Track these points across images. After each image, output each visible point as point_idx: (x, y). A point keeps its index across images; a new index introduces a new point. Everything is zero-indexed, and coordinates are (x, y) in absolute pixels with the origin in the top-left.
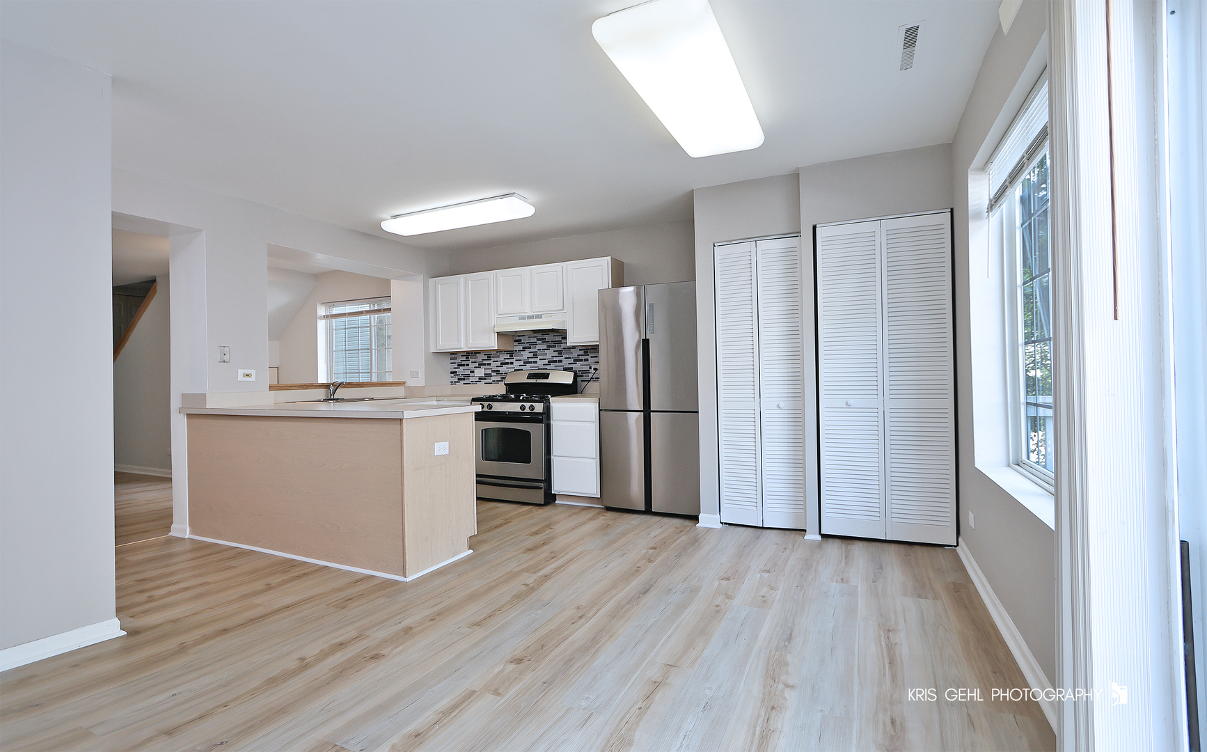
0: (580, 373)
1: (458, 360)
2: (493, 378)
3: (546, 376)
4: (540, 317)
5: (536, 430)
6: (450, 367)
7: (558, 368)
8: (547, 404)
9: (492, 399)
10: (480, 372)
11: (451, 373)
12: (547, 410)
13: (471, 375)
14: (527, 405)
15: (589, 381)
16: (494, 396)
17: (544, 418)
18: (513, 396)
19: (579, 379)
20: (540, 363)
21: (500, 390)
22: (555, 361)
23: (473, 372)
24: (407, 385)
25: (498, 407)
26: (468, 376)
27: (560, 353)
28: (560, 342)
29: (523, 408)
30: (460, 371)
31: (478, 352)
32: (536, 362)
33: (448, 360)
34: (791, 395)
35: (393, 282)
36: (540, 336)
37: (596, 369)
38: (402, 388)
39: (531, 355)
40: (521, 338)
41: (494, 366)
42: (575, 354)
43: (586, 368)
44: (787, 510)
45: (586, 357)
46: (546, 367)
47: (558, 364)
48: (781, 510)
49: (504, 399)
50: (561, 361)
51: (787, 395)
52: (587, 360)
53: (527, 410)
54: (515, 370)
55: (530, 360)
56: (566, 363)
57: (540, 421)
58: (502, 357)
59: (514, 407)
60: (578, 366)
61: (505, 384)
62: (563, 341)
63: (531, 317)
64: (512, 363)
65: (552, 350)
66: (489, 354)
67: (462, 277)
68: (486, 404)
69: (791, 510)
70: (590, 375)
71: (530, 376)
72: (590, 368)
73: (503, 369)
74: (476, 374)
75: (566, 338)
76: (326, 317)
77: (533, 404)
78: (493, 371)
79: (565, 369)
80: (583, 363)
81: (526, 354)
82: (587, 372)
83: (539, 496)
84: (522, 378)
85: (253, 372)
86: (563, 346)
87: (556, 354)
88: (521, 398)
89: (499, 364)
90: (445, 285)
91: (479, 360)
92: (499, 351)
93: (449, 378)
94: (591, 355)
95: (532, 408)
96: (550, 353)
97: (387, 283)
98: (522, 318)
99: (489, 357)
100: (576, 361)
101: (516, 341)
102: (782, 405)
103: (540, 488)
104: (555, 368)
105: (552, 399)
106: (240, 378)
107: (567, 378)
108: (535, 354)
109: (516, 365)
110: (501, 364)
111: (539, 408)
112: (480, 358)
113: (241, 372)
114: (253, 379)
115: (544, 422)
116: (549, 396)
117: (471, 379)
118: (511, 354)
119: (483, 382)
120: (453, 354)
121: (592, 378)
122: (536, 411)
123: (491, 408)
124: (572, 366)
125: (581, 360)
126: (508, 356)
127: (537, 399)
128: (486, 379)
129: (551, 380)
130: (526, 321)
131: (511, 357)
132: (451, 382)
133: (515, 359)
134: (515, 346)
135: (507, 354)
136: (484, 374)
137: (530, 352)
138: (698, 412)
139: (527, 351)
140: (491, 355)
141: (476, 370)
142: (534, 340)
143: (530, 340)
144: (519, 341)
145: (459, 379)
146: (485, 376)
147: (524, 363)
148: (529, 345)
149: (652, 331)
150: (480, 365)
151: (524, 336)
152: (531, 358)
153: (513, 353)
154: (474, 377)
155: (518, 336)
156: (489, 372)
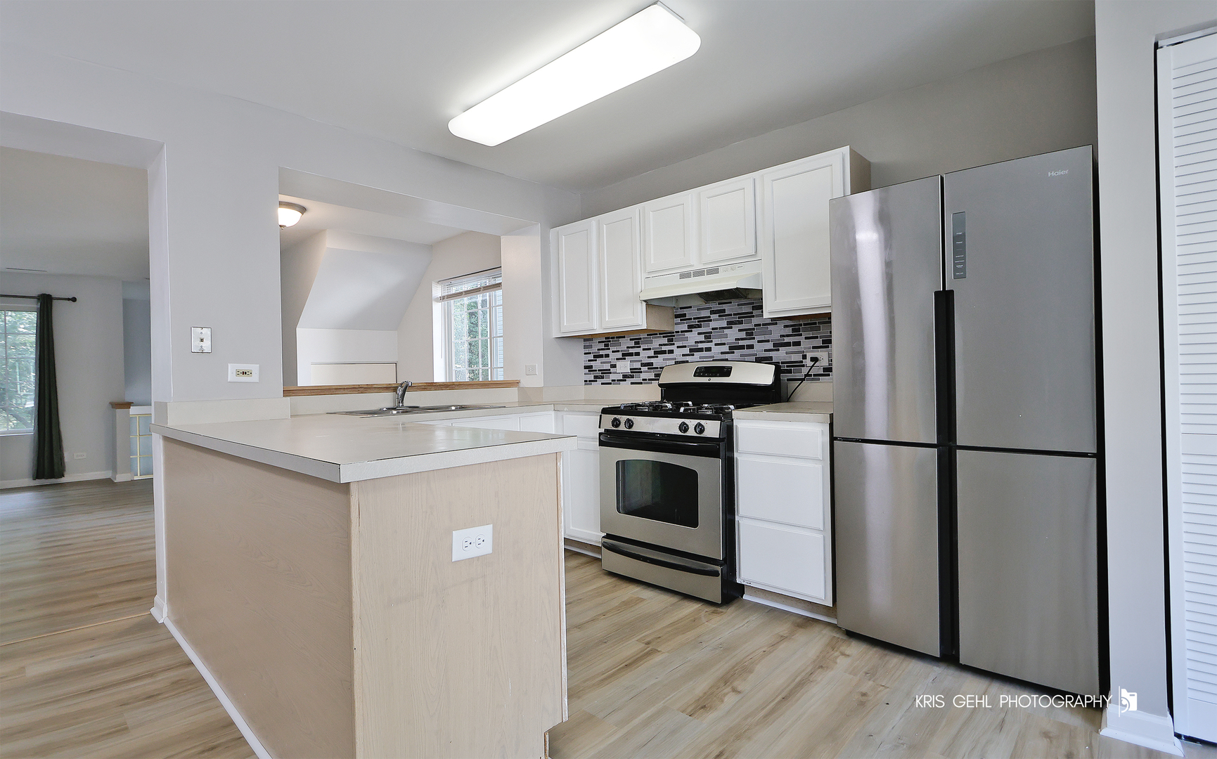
0: (784, 367)
1: (594, 349)
2: (643, 376)
3: (726, 372)
4: (714, 271)
5: (707, 470)
6: (583, 360)
7: (746, 359)
8: (727, 422)
9: (634, 410)
10: (624, 366)
11: (586, 367)
12: (728, 432)
13: (612, 370)
14: (692, 423)
15: (802, 380)
16: (639, 405)
17: (723, 448)
18: (669, 405)
19: (784, 377)
20: (716, 351)
21: (651, 394)
22: (742, 347)
23: (614, 366)
24: (521, 385)
25: (643, 425)
26: (608, 372)
27: (750, 334)
28: (750, 316)
29: (684, 428)
30: (597, 365)
31: (620, 336)
32: (709, 349)
33: (579, 348)
35: (503, 239)
36: (715, 306)
37: (815, 360)
38: (514, 390)
39: (702, 338)
40: (685, 311)
41: (644, 356)
42: (777, 332)
43: (798, 358)
45: (796, 339)
46: (727, 356)
47: (746, 351)
49: (655, 411)
50: (751, 347)
52: (798, 344)
53: (691, 432)
54: (677, 363)
55: (700, 346)
56: (759, 349)
57: (714, 454)
58: (657, 343)
59: (668, 426)
60: (781, 355)
61: (660, 385)
62: (755, 313)
63: (699, 273)
64: (671, 352)
65: (736, 328)
66: (637, 338)
67: (593, 221)
68: (623, 418)
70: (805, 371)
71: (699, 372)
72: (804, 357)
73: (658, 362)
74: (618, 369)
75: (761, 307)
76: (443, 298)
77: (703, 422)
78: (643, 365)
79: (759, 360)
80: (792, 348)
81: (694, 337)
82: (800, 364)
83: (712, 587)
84: (686, 376)
85: (254, 368)
86: (755, 321)
87: (743, 335)
88: (682, 410)
89: (651, 353)
90: (569, 237)
91: (623, 347)
92: (652, 334)
93: (583, 375)
94: (805, 334)
95: (700, 429)
96: (733, 334)
97: (496, 241)
98: (683, 276)
99: (637, 343)
100: (777, 346)
101: (677, 316)
103: (715, 574)
104: (742, 358)
105: (736, 414)
106: (232, 376)
107: (763, 376)
108: (708, 337)
109: (678, 354)
110: (655, 353)
111: (712, 429)
112: (626, 344)
113: (232, 368)
114: (254, 378)
115: (722, 453)
116: (732, 407)
117: (612, 377)
118: (670, 337)
119: (629, 381)
120: (588, 339)
121: (807, 375)
122: (707, 434)
123: (630, 427)
124: (771, 354)
125: (788, 344)
126: (665, 341)
127: (709, 413)
128: (632, 377)
129: (734, 378)
130: (693, 279)
131: (671, 342)
132: (586, 381)
133: (676, 346)
134: (676, 324)
135: (664, 337)
136: (631, 369)
137: (699, 334)
138: (1093, 456)
139: (695, 331)
140: (641, 339)
141: (619, 364)
142: (706, 313)
143: (700, 313)
144: (682, 316)
145: (595, 377)
146: (631, 372)
147: (691, 350)
148: (698, 322)
149: (960, 273)
150: (625, 355)
151: (691, 307)
152: (701, 342)
153: (674, 336)
154: (616, 373)
155: (681, 308)
156: (638, 365)
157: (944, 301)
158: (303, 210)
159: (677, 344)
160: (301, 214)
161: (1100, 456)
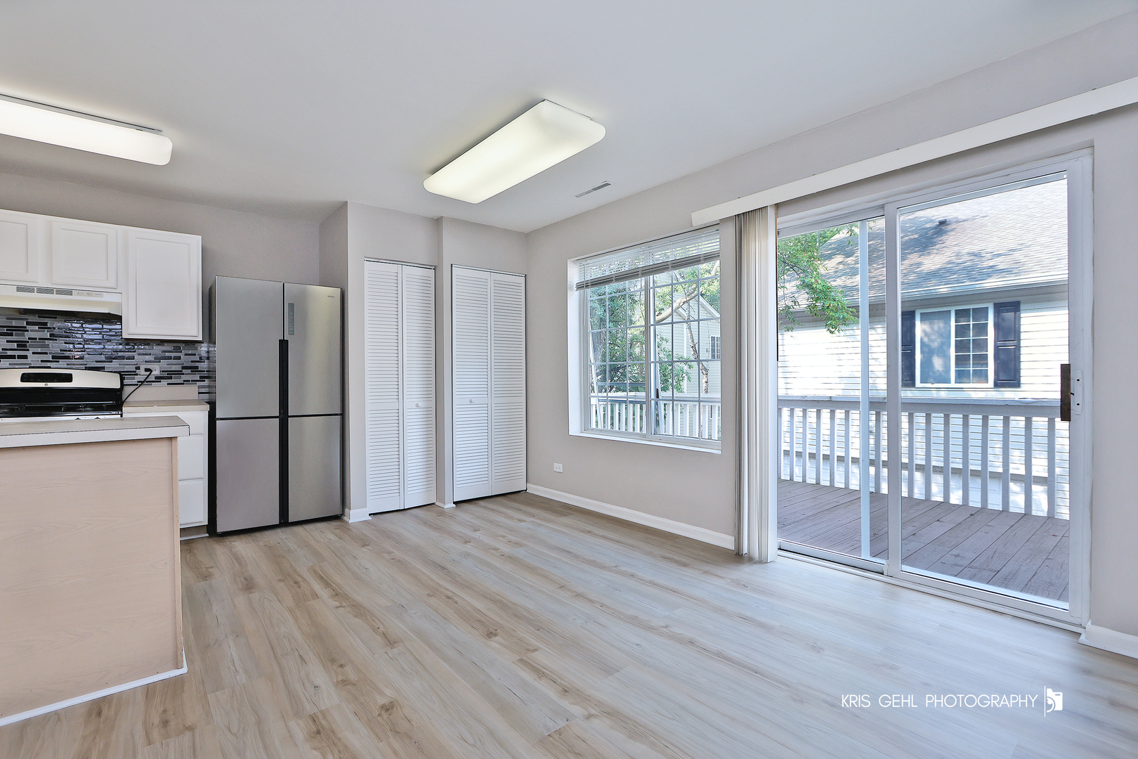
3: (65, 378)
4: (66, 292)
7: (84, 367)
15: (138, 385)
34: (425, 396)
37: (149, 370)
43: (132, 368)
44: (422, 490)
48: (419, 491)
51: (422, 396)
55: (11, 353)
62: (113, 330)
63: (46, 291)
69: (424, 490)
70: (137, 378)
71: (28, 378)
72: (138, 368)
80: (125, 361)
82: (132, 373)
94: (138, 351)
102: (420, 404)
107: (107, 382)
121: (142, 382)
129: (74, 384)
138: (340, 414)
148: (8, 330)
149: (292, 333)
152: (12, 350)
157: (284, 345)
161: (343, 415)
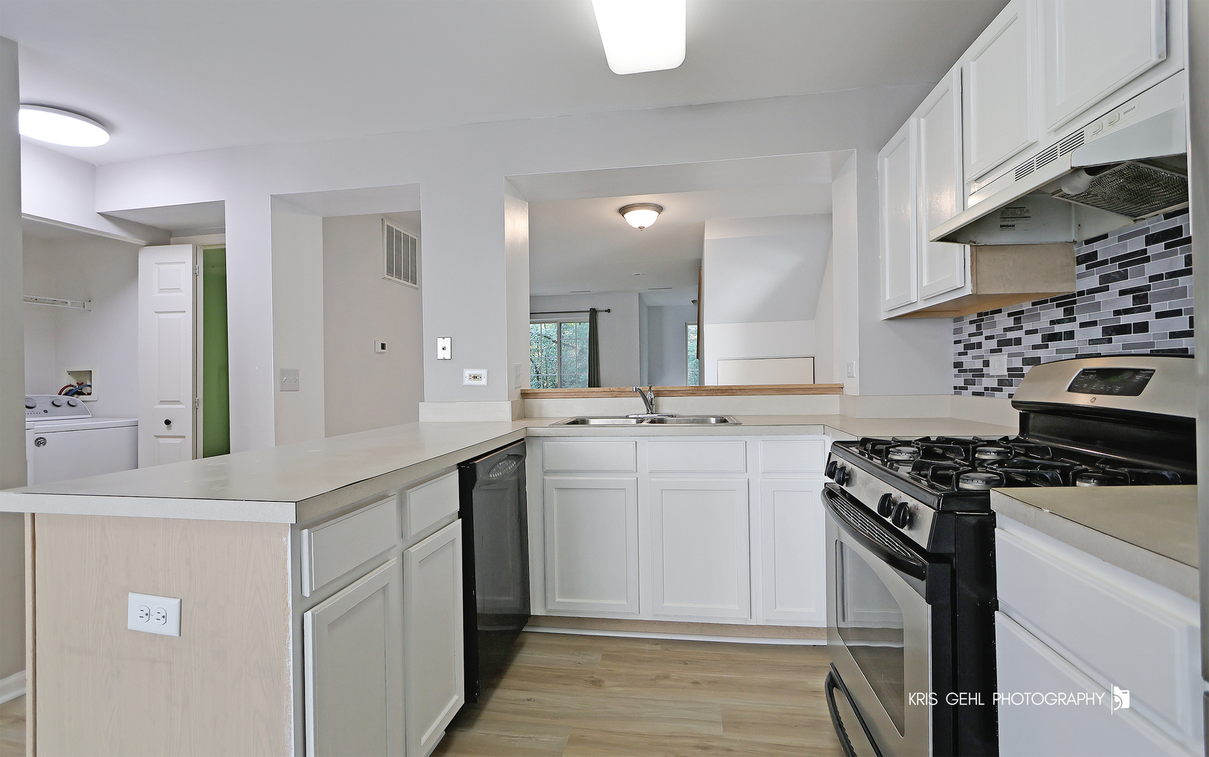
1: (965, 334)
3: (1139, 383)
4: (1075, 142)
6: (953, 352)
10: (999, 365)
11: (956, 364)
13: (985, 370)
23: (987, 363)
24: (846, 391)
26: (979, 373)
30: (970, 361)
33: (949, 332)
35: (834, 186)
38: (834, 399)
39: (1128, 302)
40: (1095, 247)
41: (1028, 344)
55: (1125, 320)
58: (1047, 317)
61: (1014, 404)
63: (1046, 158)
64: (1070, 335)
66: (1018, 309)
71: (1083, 381)
73: (1050, 355)
74: (990, 370)
78: (1027, 361)
81: (1112, 301)
84: (1058, 388)
89: (1038, 338)
90: (891, 158)
91: (1000, 329)
92: (1041, 300)
93: (953, 377)
98: (1021, 172)
99: (1017, 316)
101: (1080, 261)
106: (466, 380)
108: (1141, 298)
109: (1083, 339)
110: (1045, 337)
112: (1001, 323)
113: (467, 372)
117: (985, 382)
118: (1068, 304)
120: (958, 318)
126: (1059, 313)
128: (1013, 384)
131: (1070, 315)
132: (955, 388)
133: (1078, 322)
134: (1080, 276)
135: (1058, 306)
136: (1009, 370)
137: (1122, 293)
139: (1116, 287)
140: (1022, 312)
141: (993, 359)
142: (1137, 244)
143: (1125, 246)
144: (1089, 260)
145: (966, 382)
146: (1010, 375)
147: (1106, 331)
148: (1120, 266)
150: (1004, 343)
151: (1105, 236)
152: (1127, 311)
153: (1074, 302)
154: (989, 376)
155: (1088, 242)
156: (1017, 363)
158: (659, 209)
159: (1081, 318)
160: (657, 214)
